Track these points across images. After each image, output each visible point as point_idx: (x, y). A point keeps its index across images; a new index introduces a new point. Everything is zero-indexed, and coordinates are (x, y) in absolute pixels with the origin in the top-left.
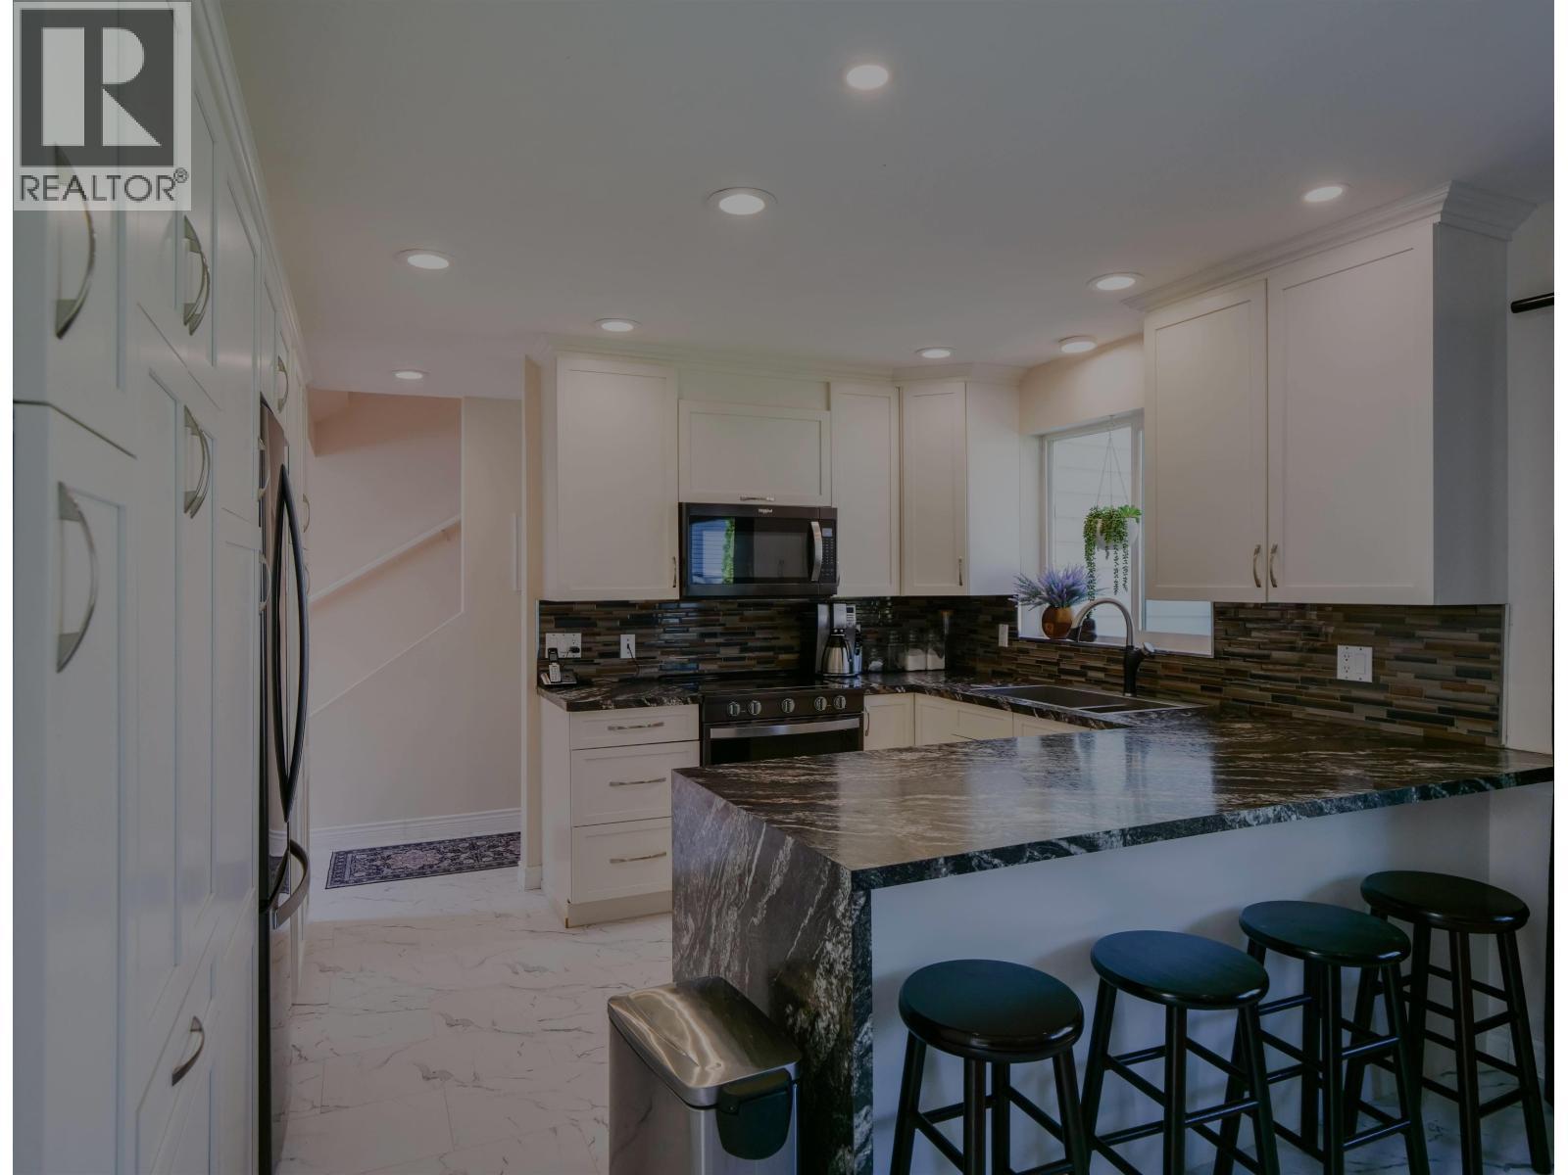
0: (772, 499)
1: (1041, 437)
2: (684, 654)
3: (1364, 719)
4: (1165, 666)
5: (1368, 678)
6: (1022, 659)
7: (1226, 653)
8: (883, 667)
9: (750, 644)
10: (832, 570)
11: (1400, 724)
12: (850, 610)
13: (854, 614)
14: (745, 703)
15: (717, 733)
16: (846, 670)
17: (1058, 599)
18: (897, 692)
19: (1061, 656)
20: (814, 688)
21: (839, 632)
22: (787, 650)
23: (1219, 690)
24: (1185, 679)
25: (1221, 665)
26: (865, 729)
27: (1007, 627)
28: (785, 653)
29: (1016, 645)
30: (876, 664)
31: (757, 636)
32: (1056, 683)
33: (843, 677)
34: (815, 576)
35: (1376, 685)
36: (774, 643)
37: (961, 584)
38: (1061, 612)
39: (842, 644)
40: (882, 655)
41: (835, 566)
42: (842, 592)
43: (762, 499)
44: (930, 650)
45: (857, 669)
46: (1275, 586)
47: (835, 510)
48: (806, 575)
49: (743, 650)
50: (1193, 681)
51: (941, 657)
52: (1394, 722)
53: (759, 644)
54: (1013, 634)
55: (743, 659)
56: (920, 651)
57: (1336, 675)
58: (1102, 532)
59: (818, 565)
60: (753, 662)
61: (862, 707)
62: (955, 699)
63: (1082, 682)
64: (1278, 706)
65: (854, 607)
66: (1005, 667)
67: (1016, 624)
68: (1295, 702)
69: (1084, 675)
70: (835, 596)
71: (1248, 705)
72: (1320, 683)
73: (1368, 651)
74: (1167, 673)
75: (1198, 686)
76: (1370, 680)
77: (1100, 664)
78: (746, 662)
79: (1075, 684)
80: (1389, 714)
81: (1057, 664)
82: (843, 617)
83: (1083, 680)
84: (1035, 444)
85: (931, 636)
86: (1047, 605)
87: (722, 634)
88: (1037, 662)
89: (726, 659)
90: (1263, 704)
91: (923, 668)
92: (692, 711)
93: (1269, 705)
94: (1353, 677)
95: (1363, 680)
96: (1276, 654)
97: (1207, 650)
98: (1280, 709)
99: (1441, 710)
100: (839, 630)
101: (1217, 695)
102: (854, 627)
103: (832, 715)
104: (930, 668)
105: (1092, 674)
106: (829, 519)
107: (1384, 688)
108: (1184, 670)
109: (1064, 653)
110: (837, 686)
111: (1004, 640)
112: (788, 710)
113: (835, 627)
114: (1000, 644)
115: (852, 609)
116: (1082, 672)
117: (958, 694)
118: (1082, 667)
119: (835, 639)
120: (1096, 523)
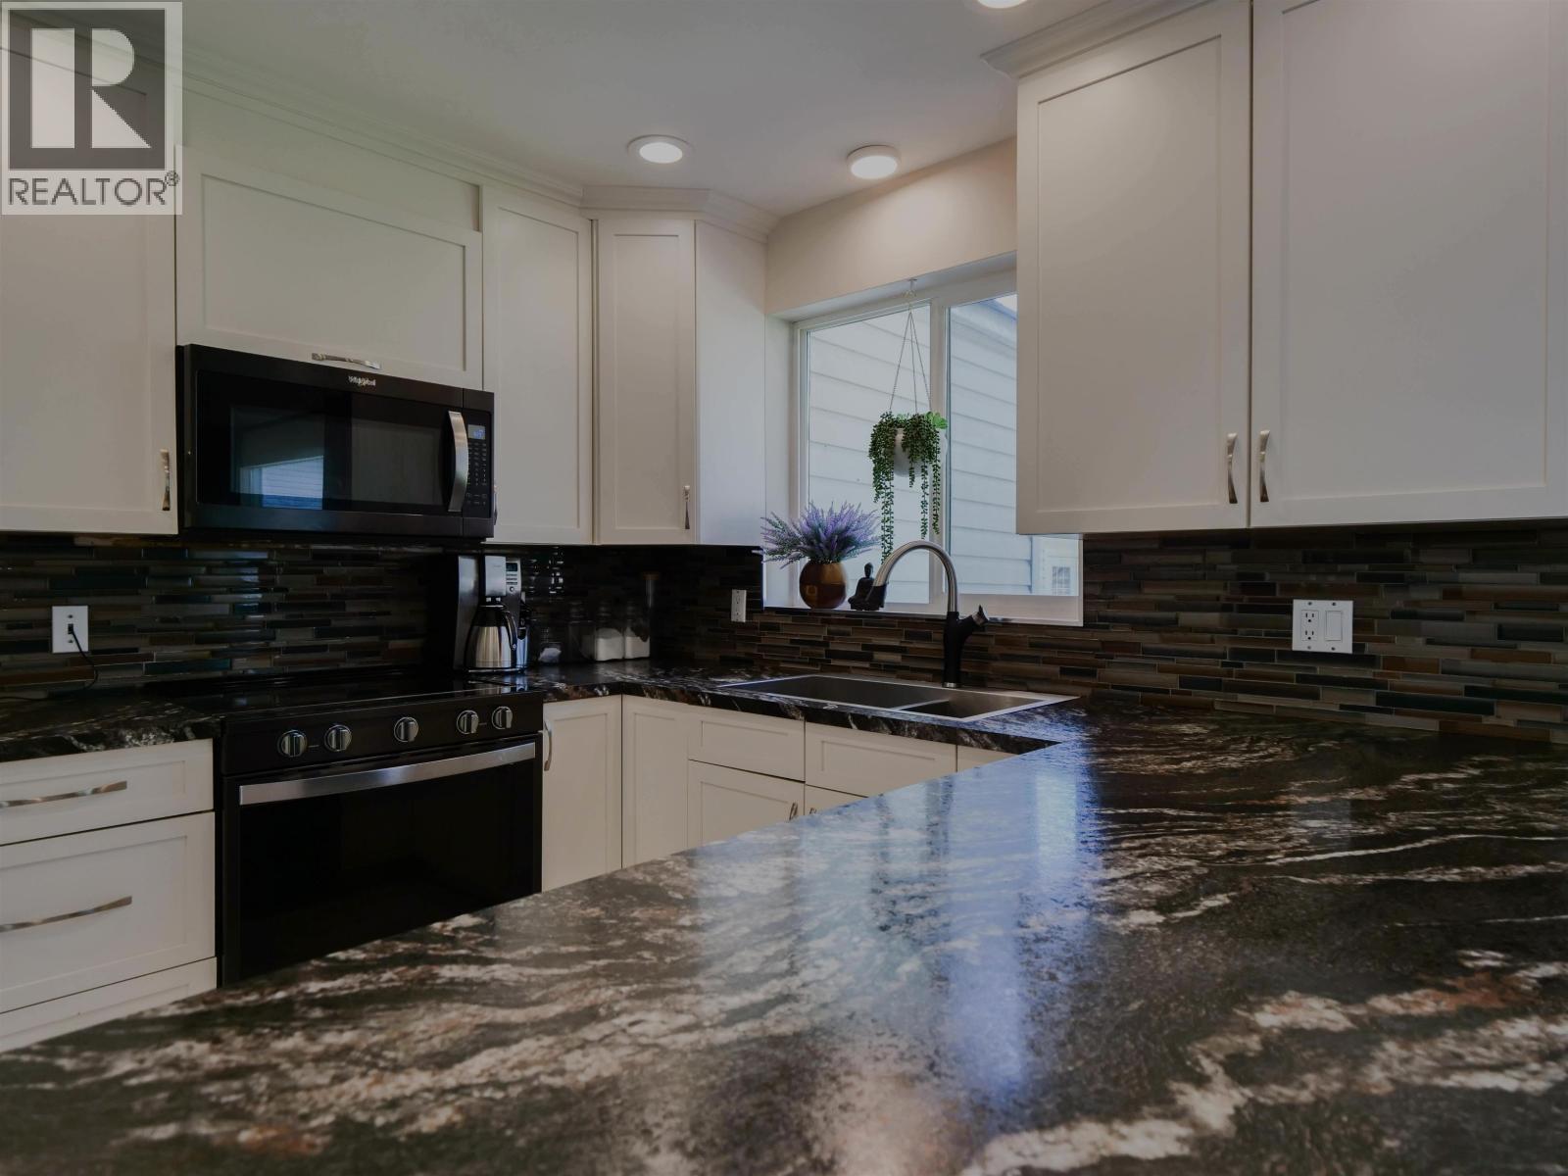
0: (376, 366)
1: (792, 324)
2: (199, 641)
3: (1336, 709)
4: (1002, 641)
5: (1346, 647)
6: (767, 639)
7: (1101, 619)
8: (560, 656)
9: (334, 623)
10: (484, 496)
11: (1398, 713)
12: (511, 567)
13: (519, 573)
14: (316, 731)
15: (251, 794)
16: (506, 663)
17: (825, 550)
18: (596, 695)
19: (829, 632)
20: (452, 696)
21: (494, 602)
22: (404, 632)
23: (1092, 674)
24: (1035, 659)
25: (1096, 637)
26: (545, 758)
27: (744, 593)
28: (401, 638)
29: (758, 619)
30: (551, 652)
31: (350, 609)
32: (821, 672)
33: (502, 673)
34: (455, 505)
35: (1358, 657)
36: (381, 620)
37: (687, 527)
38: (828, 569)
39: (499, 620)
40: (559, 639)
41: (489, 491)
42: (503, 532)
43: (357, 362)
44: (628, 630)
45: (521, 662)
46: (1264, 499)
47: (491, 395)
48: (439, 502)
49: (320, 635)
50: (1048, 661)
51: (644, 640)
52: (1390, 712)
53: (354, 623)
54: (755, 602)
55: (324, 648)
56: (615, 631)
57: (1289, 643)
58: (904, 446)
59: (460, 484)
60: (343, 654)
61: (539, 723)
62: (699, 703)
63: (867, 669)
64: (1190, 694)
65: (518, 562)
66: (741, 651)
67: (761, 589)
68: (1217, 686)
69: (869, 658)
70: (489, 541)
71: (1140, 694)
72: (1266, 657)
73: (1346, 607)
74: (1005, 650)
75: (1057, 669)
76: (1349, 650)
77: (894, 642)
78: (328, 654)
79: (853, 671)
80: (1380, 699)
81: (825, 644)
82: (502, 579)
83: (867, 665)
84: (782, 334)
85: (630, 608)
86: (807, 560)
87: (281, 607)
88: (792, 641)
89: (288, 650)
90: (1167, 692)
91: (620, 657)
92: (199, 755)
93: (1174, 692)
94: (1320, 645)
95: (1338, 650)
96: (1187, 618)
97: (1074, 617)
98: (1192, 698)
99: (1469, 690)
100: (494, 598)
101: (1087, 680)
102: (518, 596)
103: (489, 740)
104: (629, 655)
105: (879, 656)
106: (480, 409)
107: (1370, 661)
108: (1032, 645)
109: (833, 628)
110: (490, 689)
111: (740, 612)
112: (406, 738)
113: (488, 592)
114: (733, 619)
115: (516, 565)
116: (866, 654)
117: (703, 695)
118: (864, 647)
119: (488, 611)
120: (895, 433)
